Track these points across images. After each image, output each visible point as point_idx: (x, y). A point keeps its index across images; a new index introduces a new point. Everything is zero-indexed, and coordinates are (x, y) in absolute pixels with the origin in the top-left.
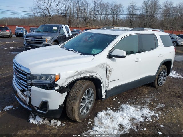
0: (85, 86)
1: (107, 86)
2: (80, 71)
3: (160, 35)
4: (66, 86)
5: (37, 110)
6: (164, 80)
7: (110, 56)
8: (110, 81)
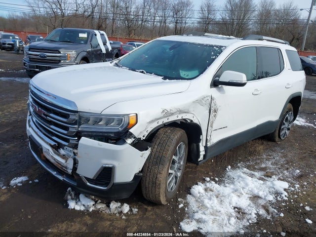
0: (176, 137)
1: (208, 138)
2: (170, 110)
3: (286, 50)
4: (144, 138)
5: (88, 184)
6: (288, 129)
7: (215, 83)
8: (213, 129)
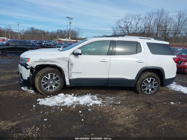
1: (69, 75)
2: (44, 59)
4: (34, 67)
6: (152, 89)
8: (72, 72)
